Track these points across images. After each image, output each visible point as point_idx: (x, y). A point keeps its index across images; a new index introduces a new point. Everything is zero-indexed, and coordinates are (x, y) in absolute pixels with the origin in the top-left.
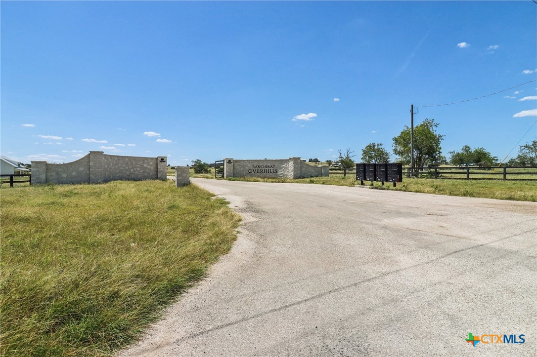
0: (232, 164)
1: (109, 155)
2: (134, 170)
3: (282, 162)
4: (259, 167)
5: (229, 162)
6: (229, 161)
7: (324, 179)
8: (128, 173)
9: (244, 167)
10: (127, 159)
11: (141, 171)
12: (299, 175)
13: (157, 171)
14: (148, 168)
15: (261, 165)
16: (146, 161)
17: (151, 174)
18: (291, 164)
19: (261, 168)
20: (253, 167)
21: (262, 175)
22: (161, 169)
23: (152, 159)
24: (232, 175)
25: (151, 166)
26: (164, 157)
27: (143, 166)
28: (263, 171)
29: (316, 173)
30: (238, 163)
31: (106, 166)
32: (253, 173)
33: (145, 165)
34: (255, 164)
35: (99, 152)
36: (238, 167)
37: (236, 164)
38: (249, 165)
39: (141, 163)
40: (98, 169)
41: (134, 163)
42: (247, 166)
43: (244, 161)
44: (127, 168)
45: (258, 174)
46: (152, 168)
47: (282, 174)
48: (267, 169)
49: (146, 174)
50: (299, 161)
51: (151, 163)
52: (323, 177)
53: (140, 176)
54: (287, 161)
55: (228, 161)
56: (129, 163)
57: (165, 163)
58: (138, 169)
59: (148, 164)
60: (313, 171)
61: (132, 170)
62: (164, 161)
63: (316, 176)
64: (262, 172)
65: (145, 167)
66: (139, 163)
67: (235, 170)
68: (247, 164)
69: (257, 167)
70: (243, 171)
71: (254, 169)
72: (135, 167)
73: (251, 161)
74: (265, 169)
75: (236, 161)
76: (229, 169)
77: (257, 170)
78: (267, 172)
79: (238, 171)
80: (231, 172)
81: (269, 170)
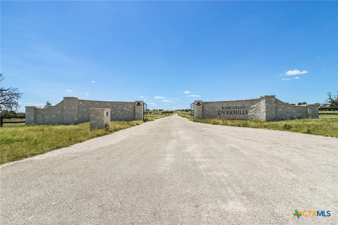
0: (201, 106)
1: (89, 101)
2: (115, 113)
3: (253, 101)
4: (229, 108)
5: (198, 104)
7: (312, 122)
9: (213, 108)
11: (122, 113)
12: (274, 116)
13: (135, 113)
14: (128, 111)
15: (230, 106)
16: (126, 105)
17: (130, 115)
18: (263, 104)
19: (230, 110)
20: (223, 108)
21: (231, 116)
22: (138, 112)
23: (131, 103)
24: (201, 116)
25: (130, 109)
26: (140, 101)
27: (123, 109)
28: (233, 113)
29: (298, 114)
30: (207, 105)
31: (85, 110)
32: (222, 114)
33: (125, 109)
34: (225, 105)
36: (207, 109)
37: (206, 106)
38: (219, 107)
39: (122, 106)
40: (69, 112)
41: (115, 106)
42: (217, 108)
43: (213, 102)
45: (228, 115)
46: (131, 111)
47: (253, 115)
48: (237, 110)
49: (125, 116)
50: (273, 100)
51: (130, 107)
52: (310, 119)
53: (120, 117)
54: (258, 101)
55: (197, 103)
57: (141, 106)
58: (119, 112)
59: (128, 108)
60: (294, 111)
62: (140, 105)
63: (299, 118)
64: (231, 113)
65: (125, 110)
66: (119, 107)
67: (204, 112)
68: (216, 105)
69: (227, 108)
70: (212, 112)
71: (223, 110)
72: (116, 110)
73: (220, 103)
74: (235, 110)
75: (206, 103)
76: (198, 110)
77: (226, 112)
78: (237, 113)
79: (207, 112)
80: (200, 113)
81: (239, 111)
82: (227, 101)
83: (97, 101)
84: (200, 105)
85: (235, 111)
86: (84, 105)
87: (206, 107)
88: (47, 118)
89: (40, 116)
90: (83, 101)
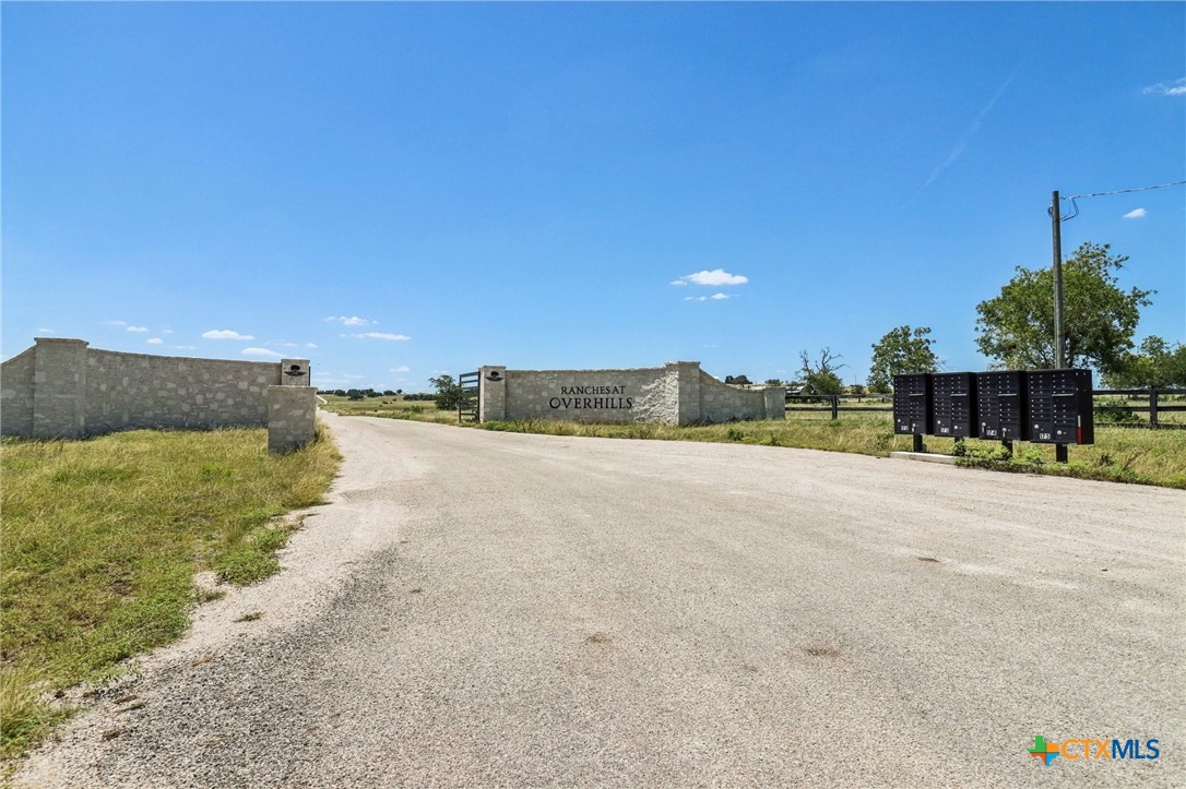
0: (503, 382)
1: (117, 354)
2: (205, 398)
3: (646, 375)
4: (581, 390)
5: (494, 376)
6: (494, 374)
7: (773, 426)
8: (186, 407)
9: (537, 390)
10: (182, 368)
11: (230, 402)
12: (698, 416)
14: (252, 394)
15: (586, 384)
16: (245, 373)
17: (261, 409)
18: (672, 383)
19: (585, 395)
20: (564, 390)
21: (587, 414)
23: (266, 366)
24: (502, 414)
25: (262, 386)
26: (301, 361)
27: (235, 386)
28: (592, 404)
29: (745, 410)
30: (520, 380)
31: (103, 387)
32: (562, 407)
33: (243, 385)
34: (570, 383)
35: (65, 341)
36: (519, 391)
37: (514, 383)
38: (552, 386)
39: (230, 377)
40: (62, 393)
41: (206, 377)
42: (548, 389)
43: (536, 373)
44: (182, 392)
45: (578, 411)
46: (265, 393)
47: (646, 410)
48: (604, 396)
49: (244, 411)
50: (695, 373)
51: (261, 379)
52: (769, 421)
53: (225, 416)
54: (659, 373)
55: (489, 375)
56: (190, 379)
57: (303, 379)
58: (220, 396)
59: (253, 383)
60: (738, 403)
61: (199, 399)
62: (301, 374)
63: (748, 419)
64: (587, 405)
65: (242, 391)
66: (222, 379)
67: (510, 400)
68: (546, 382)
69: (575, 390)
70: (534, 402)
71: (564, 396)
72: (210, 390)
73: (556, 375)
74: (597, 396)
75: (516, 374)
76: (492, 396)
77: (574, 401)
78: (604, 405)
79: (519, 402)
80: (500, 404)
81: (610, 400)
82: (577, 372)
83: (144, 356)
84: (499, 379)
85: (599, 400)
86: (102, 369)
87: (515, 385)
90: (100, 354)
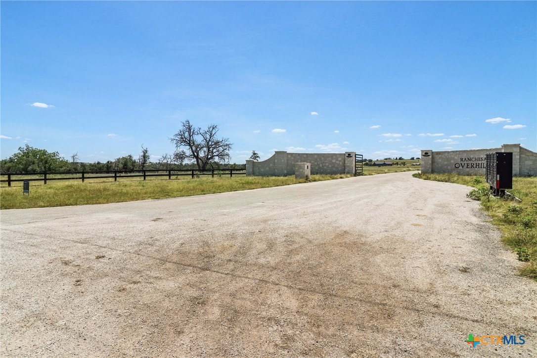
0: (431, 157)
2: (323, 165)
4: (470, 159)
6: (426, 153)
8: (317, 168)
9: (448, 160)
10: (316, 156)
11: (330, 166)
12: (517, 171)
13: (345, 166)
14: (337, 164)
15: (472, 157)
16: (334, 157)
17: (340, 169)
19: (471, 162)
20: (462, 160)
21: (472, 171)
22: (348, 164)
23: (341, 154)
24: (430, 170)
25: (340, 161)
26: (351, 152)
27: (332, 161)
28: (475, 166)
30: (440, 156)
32: (461, 168)
33: (334, 161)
34: (465, 156)
36: (440, 160)
37: (437, 157)
38: (456, 158)
39: (330, 159)
40: (280, 164)
41: (323, 159)
42: (453, 159)
43: (448, 152)
44: (316, 163)
45: (468, 169)
46: (341, 163)
48: (480, 162)
49: (334, 169)
50: (517, 150)
51: (340, 159)
53: (329, 171)
55: (424, 154)
56: (318, 160)
57: (352, 158)
58: (327, 164)
59: (337, 160)
61: (321, 165)
62: (351, 157)
64: (472, 166)
65: (334, 163)
66: (328, 159)
67: (435, 164)
68: (453, 156)
69: (467, 159)
70: (447, 165)
71: (462, 162)
72: (324, 163)
73: (458, 153)
74: (477, 162)
75: (438, 153)
76: (425, 163)
77: (466, 164)
78: (480, 166)
79: (440, 165)
80: (429, 166)
81: (483, 164)
82: (467, 151)
83: (304, 154)
84: (429, 156)
85: (478, 164)
86: (292, 158)
87: (438, 158)
88: (262, 170)
89: (257, 168)
90: (292, 154)
